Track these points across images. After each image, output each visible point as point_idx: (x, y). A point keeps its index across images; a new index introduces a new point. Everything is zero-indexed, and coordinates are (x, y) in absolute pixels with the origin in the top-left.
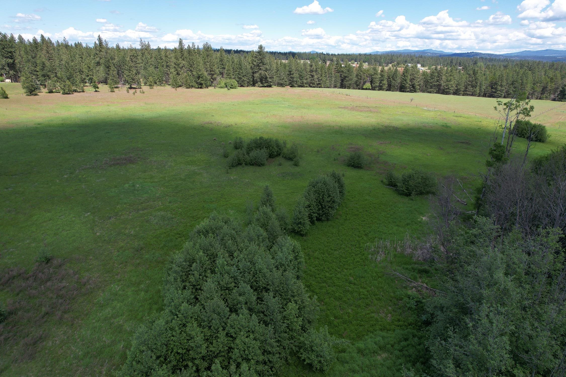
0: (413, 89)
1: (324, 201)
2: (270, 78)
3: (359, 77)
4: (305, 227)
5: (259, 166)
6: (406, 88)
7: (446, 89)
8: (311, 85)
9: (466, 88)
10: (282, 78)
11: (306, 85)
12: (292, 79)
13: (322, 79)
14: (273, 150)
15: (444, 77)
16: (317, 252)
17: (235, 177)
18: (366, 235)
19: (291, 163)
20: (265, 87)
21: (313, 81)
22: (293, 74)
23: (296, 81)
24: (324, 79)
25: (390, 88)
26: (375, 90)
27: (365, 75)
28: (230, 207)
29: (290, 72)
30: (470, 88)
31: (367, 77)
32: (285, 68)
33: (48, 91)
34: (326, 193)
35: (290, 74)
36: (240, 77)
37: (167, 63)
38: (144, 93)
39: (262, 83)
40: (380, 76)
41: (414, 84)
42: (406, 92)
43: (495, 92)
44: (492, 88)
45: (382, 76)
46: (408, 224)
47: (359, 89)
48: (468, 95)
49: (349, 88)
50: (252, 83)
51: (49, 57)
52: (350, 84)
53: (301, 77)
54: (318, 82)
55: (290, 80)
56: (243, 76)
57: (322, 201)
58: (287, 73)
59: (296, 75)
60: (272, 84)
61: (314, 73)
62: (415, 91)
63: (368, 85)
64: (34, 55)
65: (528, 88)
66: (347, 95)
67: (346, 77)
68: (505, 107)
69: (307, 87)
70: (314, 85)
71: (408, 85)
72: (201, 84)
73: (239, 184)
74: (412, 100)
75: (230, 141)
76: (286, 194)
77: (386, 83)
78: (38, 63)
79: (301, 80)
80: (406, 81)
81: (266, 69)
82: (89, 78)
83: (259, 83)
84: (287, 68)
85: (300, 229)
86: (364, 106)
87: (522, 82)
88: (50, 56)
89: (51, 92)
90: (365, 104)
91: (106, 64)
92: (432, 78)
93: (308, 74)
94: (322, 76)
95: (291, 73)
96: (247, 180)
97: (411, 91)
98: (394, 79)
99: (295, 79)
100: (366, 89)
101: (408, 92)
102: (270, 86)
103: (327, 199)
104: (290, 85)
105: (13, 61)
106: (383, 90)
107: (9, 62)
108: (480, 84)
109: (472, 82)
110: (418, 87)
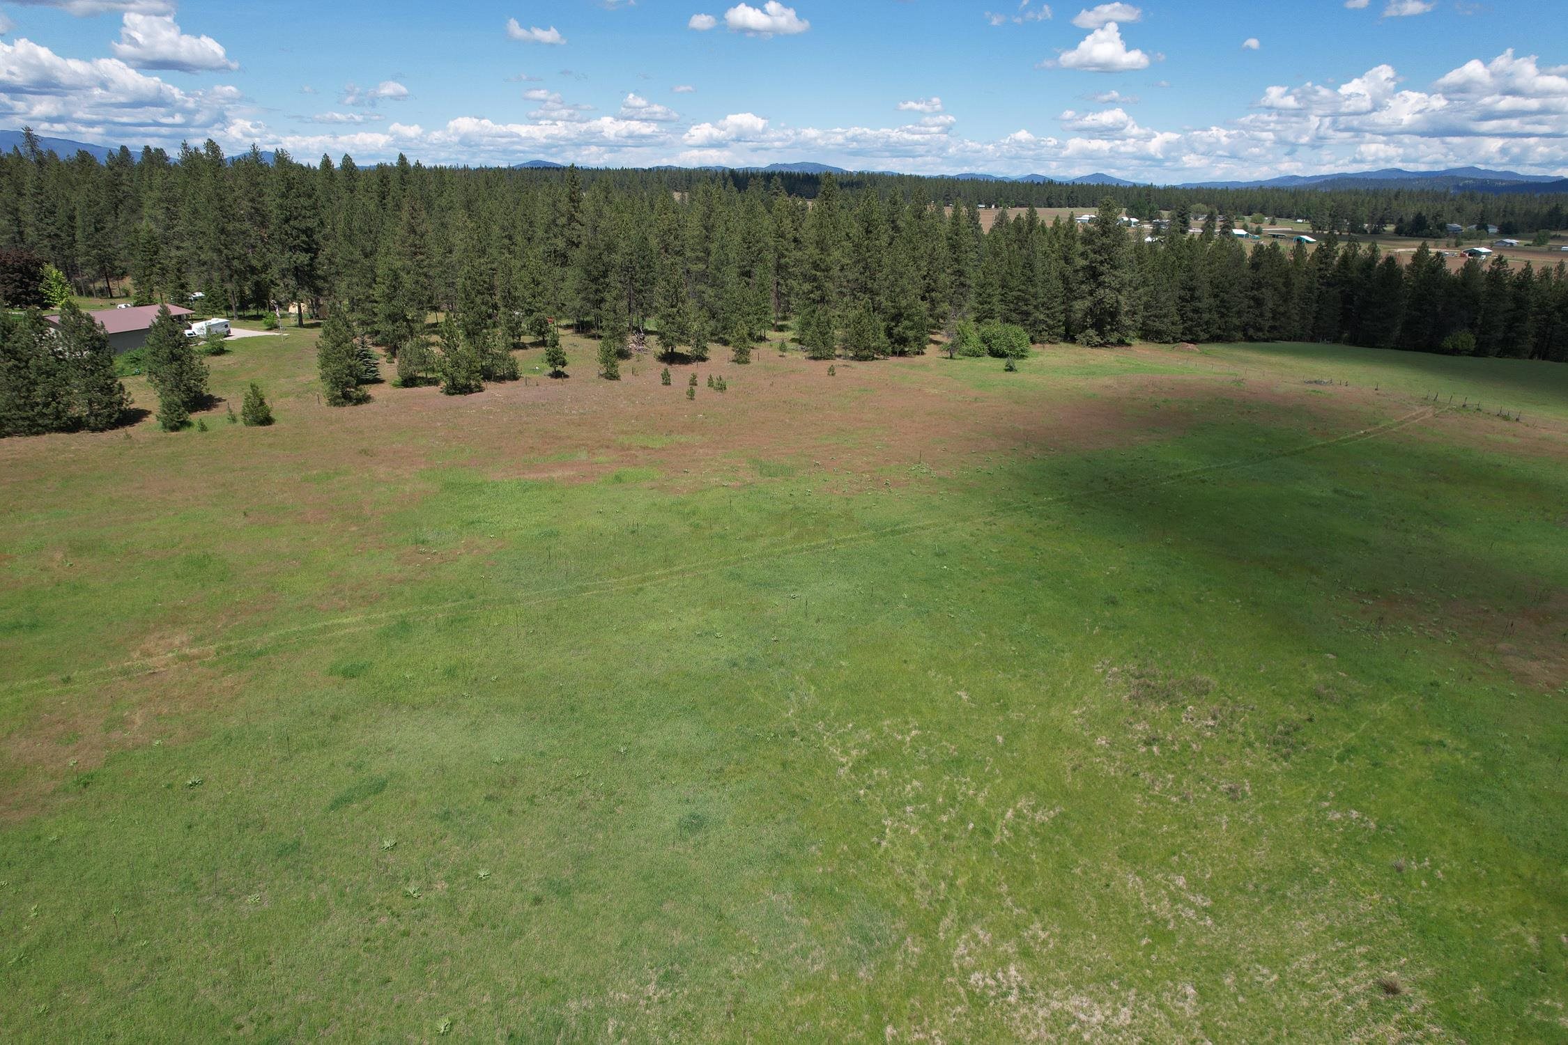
2: (1125, 312)
3: (1427, 307)
8: (1251, 332)
10: (1165, 311)
11: (1234, 336)
12: (1196, 316)
20: (1109, 344)
21: (1258, 318)
22: (1198, 298)
23: (1208, 323)
25: (1544, 353)
26: (1490, 355)
29: (1192, 289)
31: (1461, 306)
32: (1175, 276)
33: (398, 379)
35: (1191, 298)
36: (1025, 308)
37: (782, 256)
38: (722, 388)
39: (1101, 333)
40: (1511, 305)
45: (1519, 303)
47: (1423, 349)
50: (1062, 330)
51: (415, 245)
53: (1223, 308)
54: (1271, 322)
55: (1188, 319)
56: (1036, 307)
58: (1180, 293)
59: (1208, 302)
60: (1128, 334)
61: (1264, 293)
63: (1463, 337)
64: (369, 246)
69: (1236, 340)
70: (1260, 334)
72: (903, 341)
77: (1534, 330)
78: (379, 272)
79: (1222, 315)
81: (1118, 281)
82: (532, 318)
83: (1091, 332)
84: (1178, 275)
88: (417, 242)
89: (409, 382)
91: (589, 268)
93: (1247, 297)
95: (1199, 294)
100: (1455, 351)
102: (1124, 343)
104: (1189, 337)
105: (312, 259)
106: (1516, 354)
107: (299, 262)
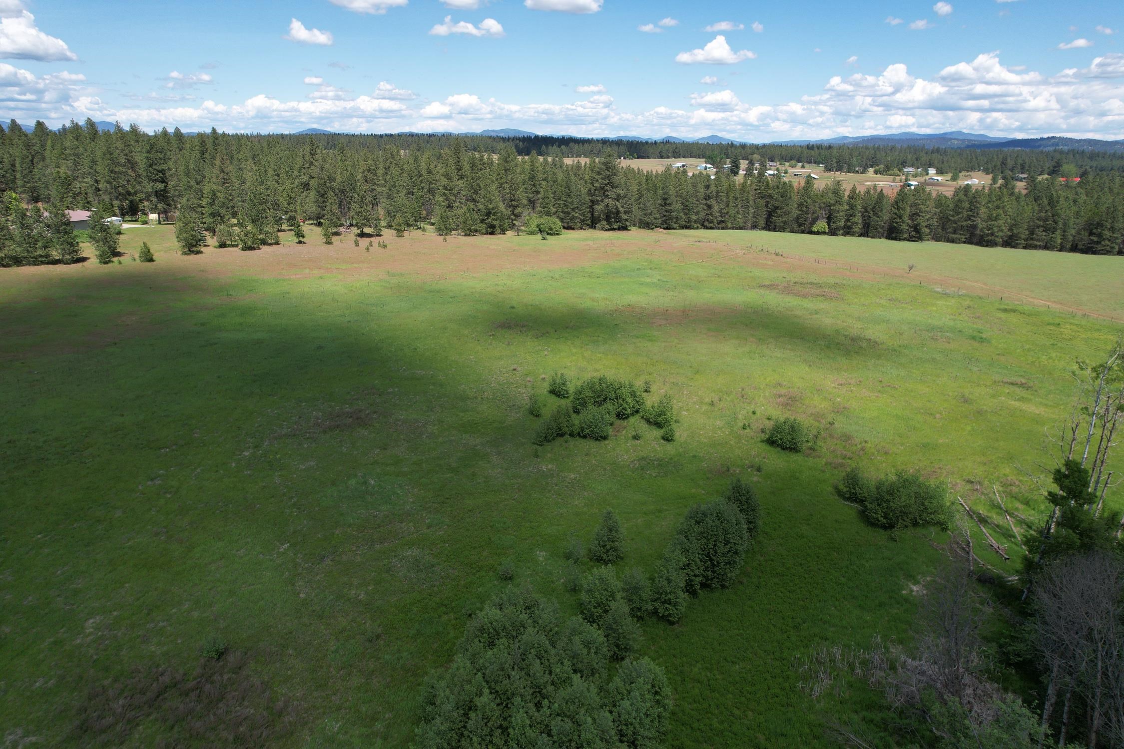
0: (916, 235)
1: (716, 553)
2: (625, 212)
3: (804, 209)
4: (677, 609)
5: (597, 439)
6: (901, 232)
7: (988, 235)
8: (706, 224)
9: (1032, 233)
10: (649, 212)
11: (695, 225)
12: (667, 214)
13: (728, 212)
14: (625, 405)
15: (983, 210)
16: (699, 665)
17: (550, 467)
18: (796, 627)
19: (658, 433)
20: (614, 229)
21: (710, 217)
22: (670, 204)
23: (677, 218)
24: (732, 212)
25: (867, 232)
26: (837, 235)
27: (817, 204)
28: (539, 542)
29: (665, 199)
30: (1040, 232)
31: (820, 208)
32: (655, 192)
33: (217, 244)
34: (721, 538)
35: (666, 204)
36: (567, 210)
37: (431, 183)
38: (385, 246)
39: (609, 223)
40: (847, 207)
41: (918, 224)
42: (900, 240)
43: (1098, 243)
44: (1091, 234)
45: (852, 207)
46: (881, 605)
47: (803, 232)
48: (1035, 247)
49: (782, 229)
50: (589, 222)
51: (224, 179)
52: (785, 222)
53: (686, 209)
54: (720, 219)
55: (664, 216)
56: (573, 209)
57: (712, 552)
58: (659, 201)
59: (676, 206)
60: (628, 224)
61: (713, 202)
62: (920, 239)
63: (822, 225)
64: (199, 179)
67: (777, 208)
68: (1094, 375)
69: (697, 228)
70: (712, 225)
71: (904, 227)
72: (493, 226)
73: (556, 485)
74: (911, 268)
75: (543, 376)
76: (645, 513)
77: (860, 221)
78: (205, 192)
79: (686, 214)
80: (900, 217)
81: (619, 195)
82: (288, 215)
83: (604, 223)
84: (660, 192)
85: (667, 613)
86: (811, 283)
88: (225, 177)
89: (222, 245)
90: (813, 278)
91: (320, 189)
92: (958, 213)
93: (701, 204)
94: (728, 206)
95: (668, 202)
96: (573, 476)
97: (911, 239)
98: (875, 214)
99: (674, 214)
100: (818, 233)
101: (905, 239)
102: (625, 228)
103: (722, 548)
104: (665, 226)
105: (165, 187)
106: (853, 234)
107: (158, 188)
108: (1065, 224)
109: (1045, 220)
110: (927, 230)
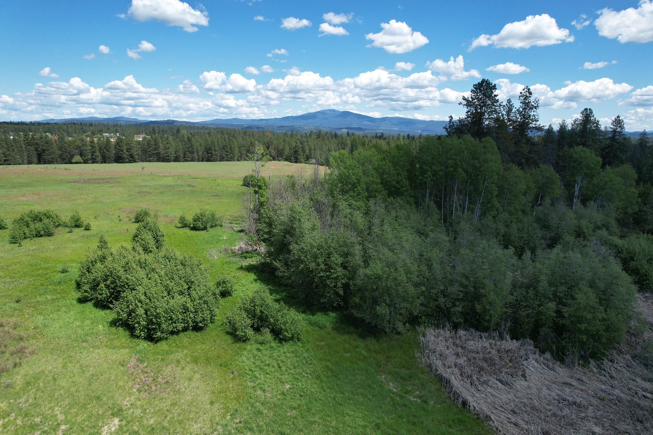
0: (132, 160)
3: (64, 150)
5: (49, 235)
6: (124, 158)
7: (166, 156)
9: (185, 154)
13: (10, 155)
15: (161, 145)
19: (81, 229)
24: (13, 154)
25: (105, 160)
26: (88, 163)
27: (72, 147)
30: (187, 153)
31: (75, 149)
41: (133, 154)
42: (124, 163)
43: (211, 157)
44: (208, 153)
45: (93, 147)
48: (188, 161)
52: (53, 158)
62: (135, 161)
65: (236, 151)
66: (67, 169)
67: (44, 150)
71: (125, 156)
74: (143, 168)
77: (99, 155)
80: (122, 151)
87: (231, 147)
92: (150, 147)
94: (9, 150)
97: (130, 162)
98: (108, 151)
100: (77, 163)
101: (126, 162)
108: (197, 150)
109: (189, 148)
110: (138, 157)
